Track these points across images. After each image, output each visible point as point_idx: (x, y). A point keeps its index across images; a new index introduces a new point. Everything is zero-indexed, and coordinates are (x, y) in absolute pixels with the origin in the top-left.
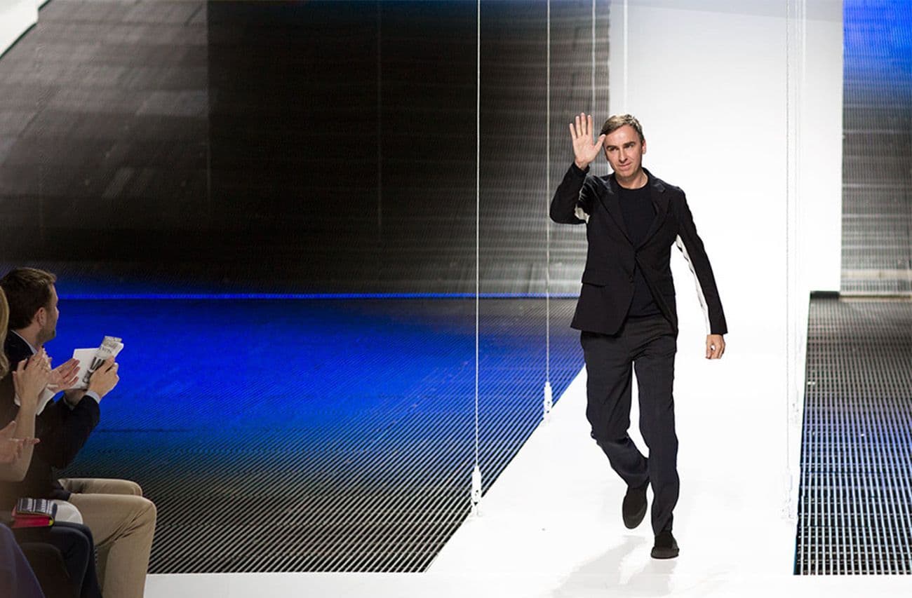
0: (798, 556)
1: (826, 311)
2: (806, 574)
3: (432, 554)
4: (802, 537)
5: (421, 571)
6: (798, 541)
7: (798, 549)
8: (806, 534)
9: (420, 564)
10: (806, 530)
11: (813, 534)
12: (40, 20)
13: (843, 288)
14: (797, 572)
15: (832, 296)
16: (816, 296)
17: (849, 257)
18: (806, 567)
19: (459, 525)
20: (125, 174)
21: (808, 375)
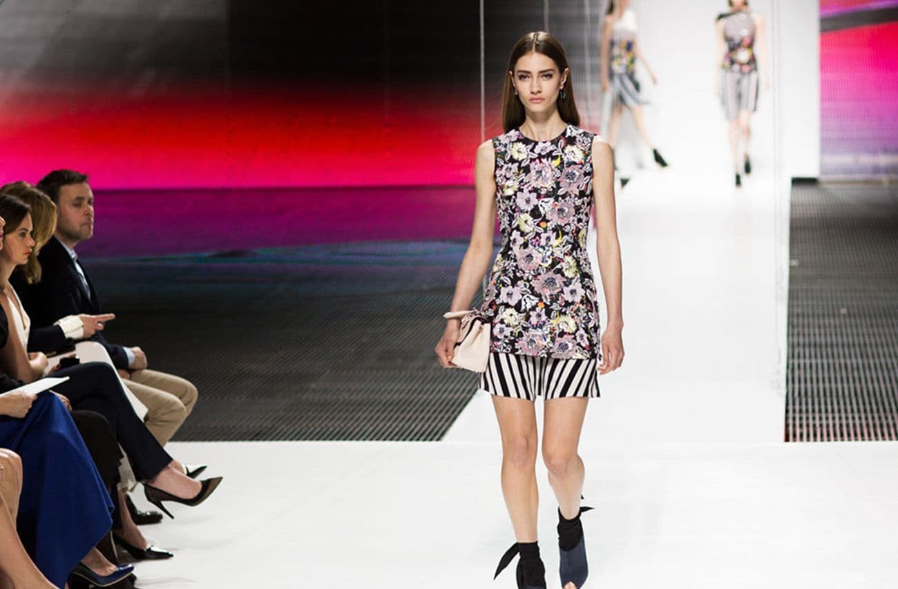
0: (787, 426)
1: (806, 195)
2: (794, 440)
3: (447, 424)
4: (791, 407)
5: (439, 439)
6: (787, 411)
7: (787, 419)
8: (794, 404)
9: (436, 434)
10: (794, 400)
11: (800, 404)
13: (823, 171)
14: (787, 439)
15: (811, 182)
16: (797, 182)
17: (827, 144)
18: (794, 436)
19: (471, 398)
21: (792, 256)
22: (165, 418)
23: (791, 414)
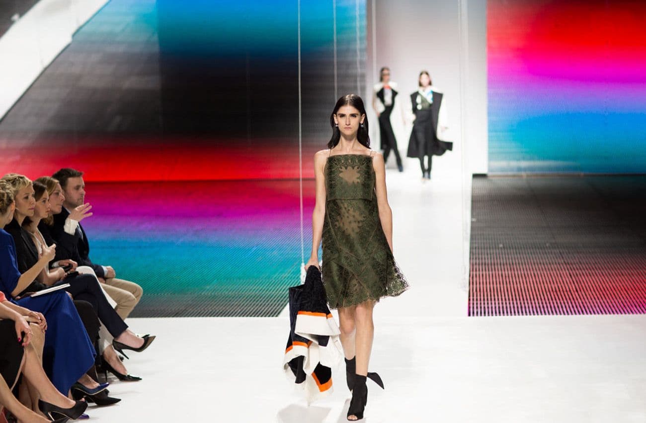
0: (469, 308)
1: (480, 183)
2: (473, 315)
3: (281, 308)
4: (471, 298)
5: (277, 316)
6: (469, 300)
7: (469, 304)
8: (473, 296)
9: (275, 314)
10: (473, 294)
11: (477, 296)
12: (73, 41)
13: (490, 170)
14: (469, 315)
15: (483, 176)
16: (475, 176)
17: (492, 156)
18: (473, 313)
20: (118, 119)
21: (472, 216)
22: (125, 304)
23: (471, 302)
